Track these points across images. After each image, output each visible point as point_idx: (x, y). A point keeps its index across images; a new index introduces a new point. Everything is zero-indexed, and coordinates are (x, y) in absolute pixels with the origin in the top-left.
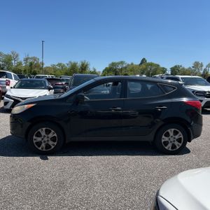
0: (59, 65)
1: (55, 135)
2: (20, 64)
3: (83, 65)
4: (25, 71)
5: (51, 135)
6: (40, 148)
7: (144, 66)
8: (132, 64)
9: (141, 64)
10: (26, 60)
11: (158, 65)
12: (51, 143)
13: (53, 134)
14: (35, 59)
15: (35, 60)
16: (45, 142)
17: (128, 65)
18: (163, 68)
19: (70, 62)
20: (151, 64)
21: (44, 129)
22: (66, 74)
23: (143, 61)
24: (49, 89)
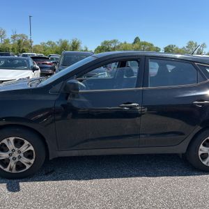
0: (49, 43)
1: (31, 148)
2: (7, 41)
3: (74, 43)
4: (13, 49)
5: (24, 149)
6: (7, 170)
7: (137, 45)
8: (125, 43)
9: (134, 43)
10: (14, 37)
11: (152, 45)
12: (24, 160)
13: (27, 147)
14: (23, 36)
15: (24, 38)
16: (14, 159)
17: (121, 44)
18: (157, 48)
19: (61, 40)
20: (145, 44)
21: (12, 139)
22: (57, 53)
23: (137, 40)
24: (34, 69)
